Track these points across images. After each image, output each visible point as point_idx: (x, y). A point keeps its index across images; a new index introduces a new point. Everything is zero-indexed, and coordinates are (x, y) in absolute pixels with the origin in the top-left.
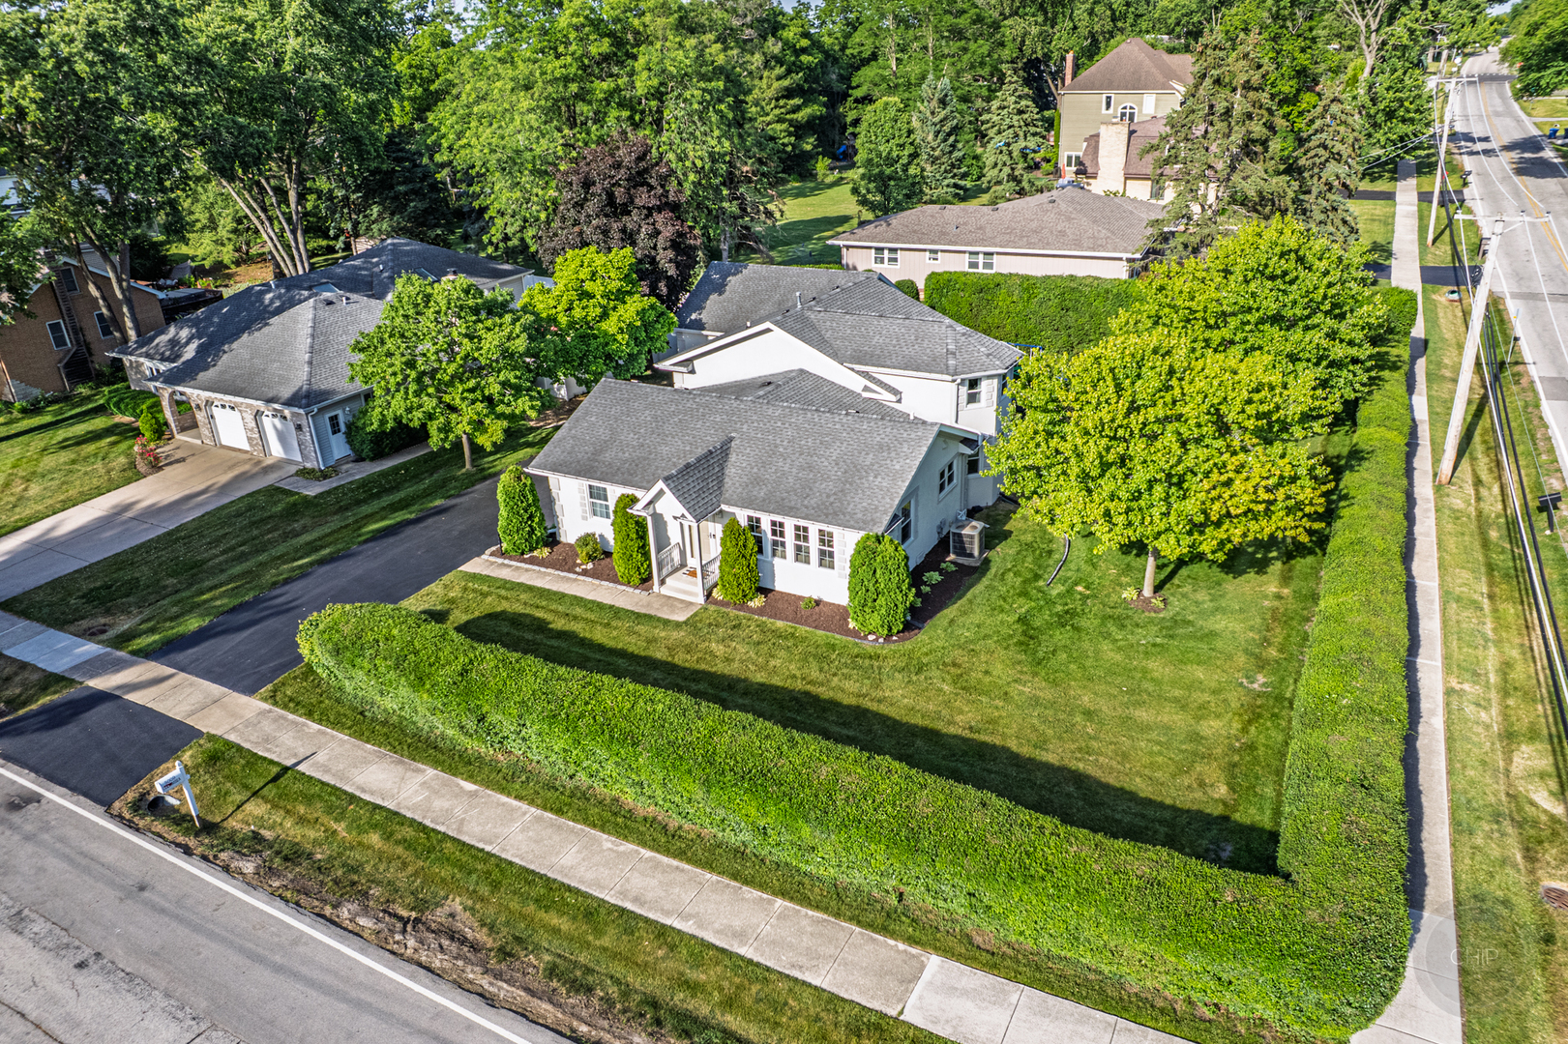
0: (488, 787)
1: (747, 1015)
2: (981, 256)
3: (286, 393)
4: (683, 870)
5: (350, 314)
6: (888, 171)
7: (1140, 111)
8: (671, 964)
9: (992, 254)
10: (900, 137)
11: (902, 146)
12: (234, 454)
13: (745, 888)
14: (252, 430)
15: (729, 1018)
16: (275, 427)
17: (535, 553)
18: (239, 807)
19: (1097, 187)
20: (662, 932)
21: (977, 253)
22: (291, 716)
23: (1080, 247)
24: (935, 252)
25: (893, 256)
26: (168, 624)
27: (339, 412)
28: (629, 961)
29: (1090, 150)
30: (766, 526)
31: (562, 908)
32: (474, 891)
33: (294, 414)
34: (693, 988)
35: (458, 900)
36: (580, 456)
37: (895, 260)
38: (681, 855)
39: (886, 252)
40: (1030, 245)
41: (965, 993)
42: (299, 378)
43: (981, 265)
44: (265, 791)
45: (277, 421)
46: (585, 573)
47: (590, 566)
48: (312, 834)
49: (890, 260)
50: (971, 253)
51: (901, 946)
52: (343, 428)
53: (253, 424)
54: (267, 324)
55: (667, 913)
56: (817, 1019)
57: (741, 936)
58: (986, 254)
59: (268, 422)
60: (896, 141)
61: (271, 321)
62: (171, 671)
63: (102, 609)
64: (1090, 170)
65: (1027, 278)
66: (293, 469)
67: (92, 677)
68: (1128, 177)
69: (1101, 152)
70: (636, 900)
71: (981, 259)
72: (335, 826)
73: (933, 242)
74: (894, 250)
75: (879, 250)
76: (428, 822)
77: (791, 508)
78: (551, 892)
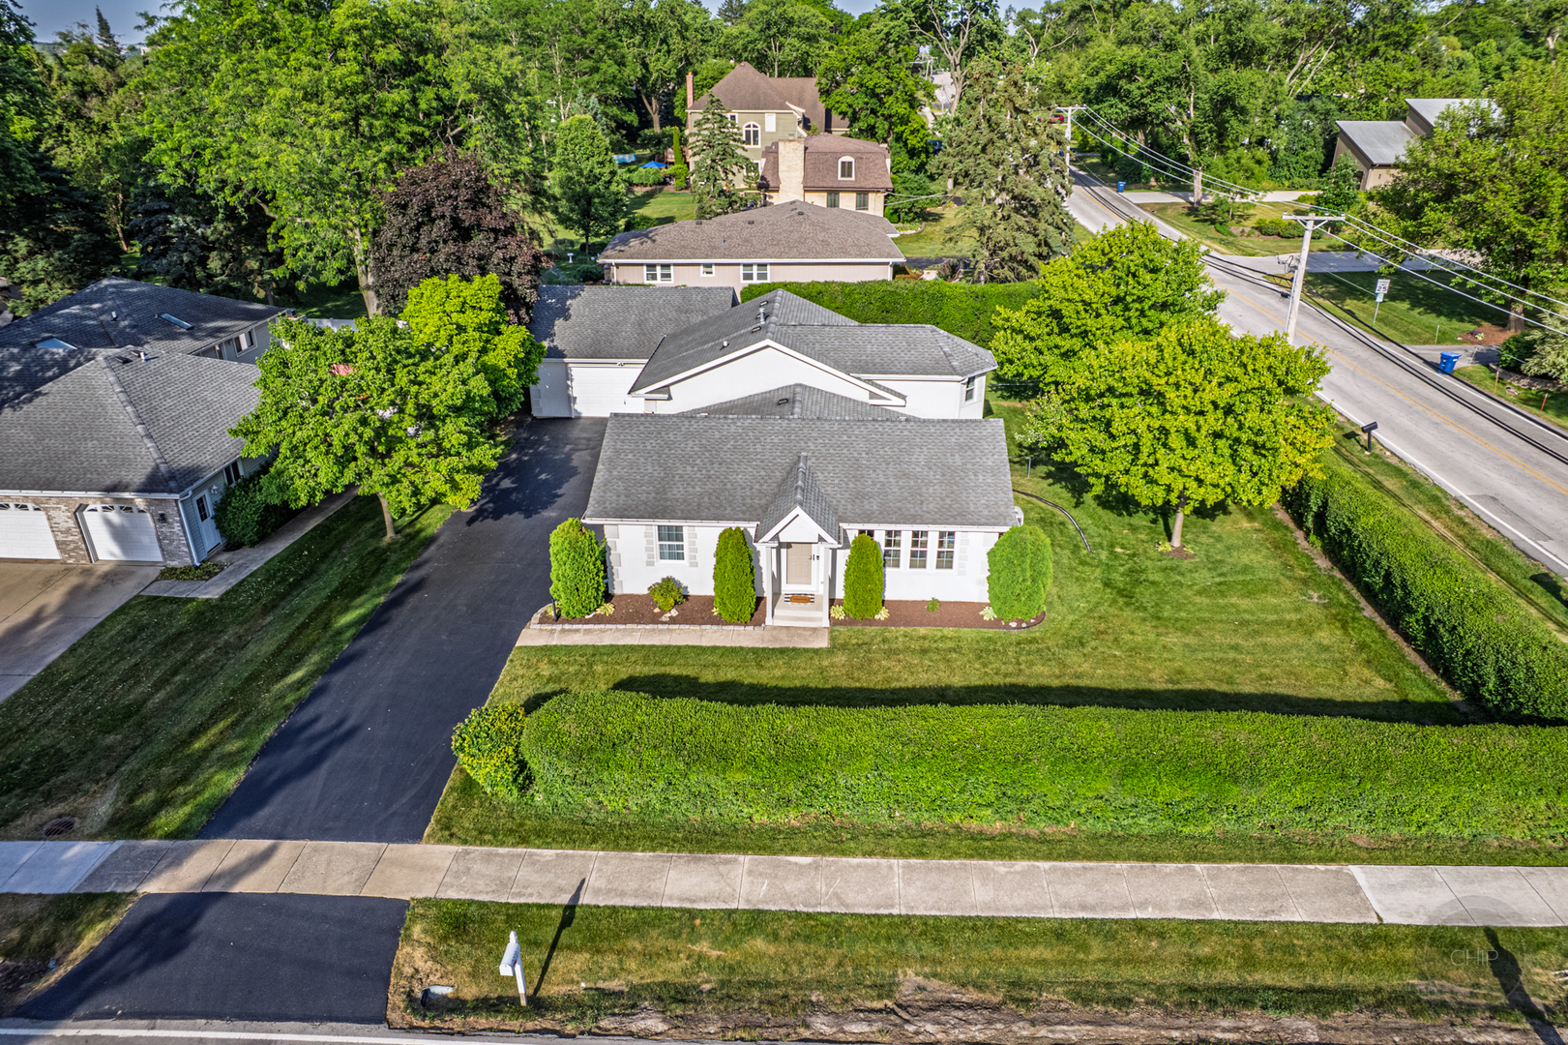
0: (824, 855)
1: (1270, 966)
2: (755, 268)
3: (138, 477)
4: (1091, 869)
5: (156, 372)
6: (592, 189)
7: (763, 129)
8: (1170, 950)
9: (765, 265)
10: (599, 154)
11: (602, 163)
12: (32, 567)
13: (1158, 865)
14: (68, 531)
15: (1258, 976)
16: (108, 523)
17: (599, 611)
18: (545, 969)
19: (777, 199)
20: (1139, 926)
21: (751, 265)
22: (502, 850)
23: (847, 254)
24: (709, 266)
25: (666, 272)
26: (181, 790)
27: (205, 493)
28: (1132, 961)
29: (770, 166)
30: (880, 537)
31: (1031, 939)
32: (922, 957)
33: (150, 503)
34: (1209, 962)
35: (910, 972)
36: (643, 497)
37: (669, 276)
38: (1073, 855)
39: (658, 268)
40: (802, 255)
41: (1403, 886)
42: (145, 458)
43: (755, 276)
44: (564, 939)
45: (114, 516)
46: (673, 621)
47: (674, 613)
48: (676, 966)
49: (663, 276)
50: (745, 265)
51: (1321, 867)
52: (210, 511)
53: (71, 523)
54: (39, 394)
55: (1123, 908)
56: (1329, 948)
57: (1199, 904)
58: (759, 265)
59: (94, 521)
60: (595, 159)
61: (44, 388)
62: (263, 844)
63: (37, 798)
64: (772, 184)
65: (844, 285)
66: (154, 573)
67: (142, 881)
68: (807, 189)
69: (781, 167)
70: (1083, 907)
71: (755, 270)
72: (697, 948)
73: (707, 257)
74: (667, 266)
75: (651, 267)
76: (801, 908)
77: (914, 516)
78: (1005, 931)
